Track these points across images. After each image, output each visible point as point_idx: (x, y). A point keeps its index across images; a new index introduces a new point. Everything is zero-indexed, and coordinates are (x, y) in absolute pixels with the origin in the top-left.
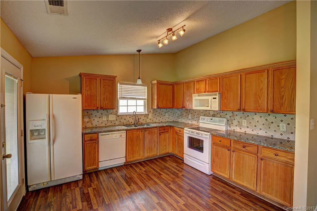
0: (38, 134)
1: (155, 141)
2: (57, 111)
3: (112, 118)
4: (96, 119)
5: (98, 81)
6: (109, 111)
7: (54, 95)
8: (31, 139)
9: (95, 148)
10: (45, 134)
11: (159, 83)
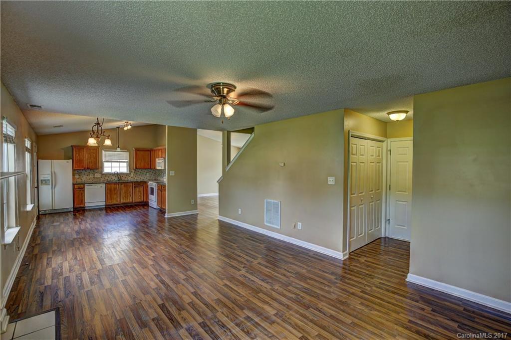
0: (45, 182)
1: (130, 192)
2: (57, 170)
3: (98, 175)
4: (85, 177)
5: (85, 150)
6: (95, 170)
7: (55, 160)
8: (41, 185)
9: (82, 194)
10: (49, 183)
11: (137, 150)
